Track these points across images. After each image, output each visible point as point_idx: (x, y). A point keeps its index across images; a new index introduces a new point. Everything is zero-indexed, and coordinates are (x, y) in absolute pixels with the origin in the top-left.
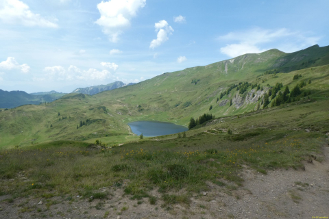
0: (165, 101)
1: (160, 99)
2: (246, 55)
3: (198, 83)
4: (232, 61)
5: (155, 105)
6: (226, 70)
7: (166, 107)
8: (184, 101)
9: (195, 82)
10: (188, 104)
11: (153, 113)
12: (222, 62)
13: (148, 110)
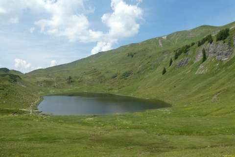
0: (100, 73)
1: (95, 72)
2: (177, 33)
3: (134, 56)
4: (165, 38)
5: (89, 77)
6: (161, 44)
7: (102, 79)
8: (122, 72)
9: (132, 55)
10: (127, 74)
11: (86, 85)
12: (155, 38)
13: (79, 82)
